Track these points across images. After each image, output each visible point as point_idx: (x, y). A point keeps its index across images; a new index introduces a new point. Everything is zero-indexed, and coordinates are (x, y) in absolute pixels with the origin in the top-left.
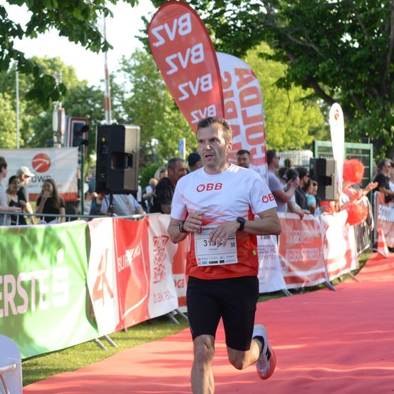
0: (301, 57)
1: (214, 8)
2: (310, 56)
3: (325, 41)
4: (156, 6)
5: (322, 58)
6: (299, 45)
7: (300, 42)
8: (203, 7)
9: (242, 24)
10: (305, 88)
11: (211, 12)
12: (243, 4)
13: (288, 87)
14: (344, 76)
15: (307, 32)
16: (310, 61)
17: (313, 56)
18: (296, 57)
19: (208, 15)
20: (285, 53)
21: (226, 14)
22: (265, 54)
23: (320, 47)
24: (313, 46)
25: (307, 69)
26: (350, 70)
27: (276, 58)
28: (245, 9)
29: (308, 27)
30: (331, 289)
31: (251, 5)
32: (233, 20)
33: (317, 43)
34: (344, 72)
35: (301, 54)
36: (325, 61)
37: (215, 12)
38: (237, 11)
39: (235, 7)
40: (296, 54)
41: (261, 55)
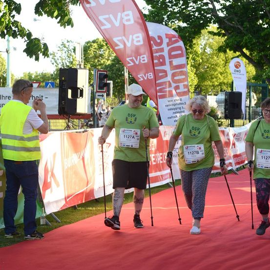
0: (232, 33)
1: (182, 5)
2: (238, 33)
3: (246, 24)
4: (148, 4)
5: (245, 34)
6: (231, 26)
7: (232, 25)
8: (176, 5)
9: (198, 14)
10: (235, 52)
11: (180, 7)
12: (199, 2)
13: (225, 52)
14: (258, 44)
15: (236, 19)
16: (237, 36)
17: (240, 33)
18: (230, 34)
19: (178, 9)
20: (223, 32)
21: (189, 9)
22: (212, 32)
23: (244, 27)
24: (240, 27)
25: (235, 40)
26: (261, 41)
27: (219, 34)
28: (200, 6)
29: (236, 16)
30: (236, 174)
31: (203, 3)
32: (193, 12)
33: (242, 25)
34: (258, 42)
35: (233, 32)
36: (246, 35)
37: (182, 7)
38: (196, 7)
39: (194, 5)
40: (230, 32)
41: (210, 33)
